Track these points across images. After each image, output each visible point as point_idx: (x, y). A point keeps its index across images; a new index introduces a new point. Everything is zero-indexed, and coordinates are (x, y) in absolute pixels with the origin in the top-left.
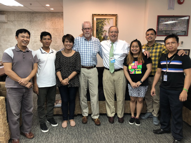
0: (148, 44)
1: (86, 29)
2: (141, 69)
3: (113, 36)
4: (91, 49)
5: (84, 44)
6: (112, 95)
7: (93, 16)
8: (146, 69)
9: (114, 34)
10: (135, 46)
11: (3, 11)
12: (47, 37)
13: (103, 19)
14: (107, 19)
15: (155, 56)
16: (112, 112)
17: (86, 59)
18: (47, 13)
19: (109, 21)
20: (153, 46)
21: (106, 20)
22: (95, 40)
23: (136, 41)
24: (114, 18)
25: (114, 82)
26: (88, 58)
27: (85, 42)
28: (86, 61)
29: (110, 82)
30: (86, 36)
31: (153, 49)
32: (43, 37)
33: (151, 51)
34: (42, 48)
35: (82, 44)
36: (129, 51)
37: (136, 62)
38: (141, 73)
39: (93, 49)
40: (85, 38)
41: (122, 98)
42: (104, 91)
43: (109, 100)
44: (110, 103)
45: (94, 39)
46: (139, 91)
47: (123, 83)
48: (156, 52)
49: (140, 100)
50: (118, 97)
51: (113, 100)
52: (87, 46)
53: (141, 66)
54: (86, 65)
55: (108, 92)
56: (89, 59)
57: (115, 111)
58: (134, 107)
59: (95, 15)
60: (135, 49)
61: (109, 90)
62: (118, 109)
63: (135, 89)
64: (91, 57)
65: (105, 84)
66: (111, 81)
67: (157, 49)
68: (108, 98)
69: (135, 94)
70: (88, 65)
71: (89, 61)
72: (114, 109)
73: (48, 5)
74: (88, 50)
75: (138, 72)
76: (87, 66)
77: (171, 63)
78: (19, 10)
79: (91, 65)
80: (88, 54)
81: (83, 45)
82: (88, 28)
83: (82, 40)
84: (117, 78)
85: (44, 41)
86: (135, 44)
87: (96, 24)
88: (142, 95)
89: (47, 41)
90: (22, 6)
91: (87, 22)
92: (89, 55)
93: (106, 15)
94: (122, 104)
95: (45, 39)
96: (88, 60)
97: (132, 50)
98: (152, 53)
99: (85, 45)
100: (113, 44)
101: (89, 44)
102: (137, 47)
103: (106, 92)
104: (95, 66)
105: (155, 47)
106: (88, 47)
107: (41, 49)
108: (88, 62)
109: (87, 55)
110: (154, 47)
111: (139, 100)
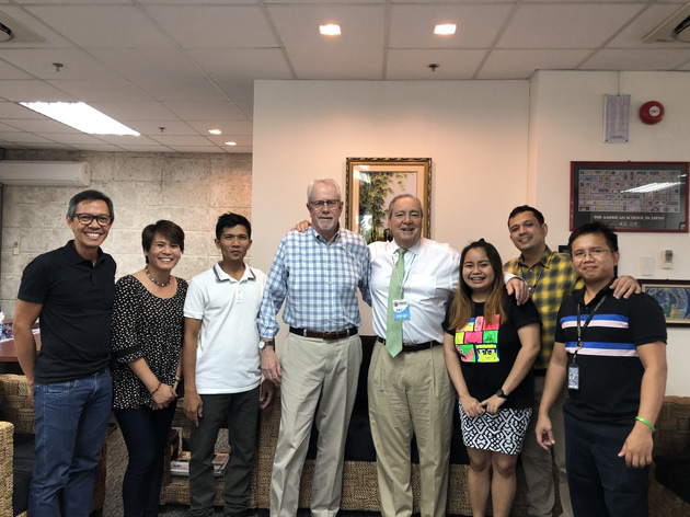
0: (522, 257)
1: (321, 203)
2: (495, 346)
3: (405, 226)
4: (336, 269)
5: (314, 254)
6: (401, 440)
7: (348, 164)
8: (518, 345)
9: (407, 220)
10: (476, 262)
11: (80, 151)
12: (238, 230)
13: (383, 173)
14: (395, 175)
15: (552, 301)
16: (399, 504)
17: (323, 306)
18: (218, 157)
19: (404, 180)
20: (541, 264)
21: (394, 178)
22: (350, 241)
23: (481, 244)
24: (421, 169)
25: (406, 391)
26: (327, 302)
27: (314, 247)
28: (323, 313)
29: (392, 389)
30: (320, 225)
31: (541, 275)
32: (225, 229)
33: (534, 282)
34: (221, 264)
35: (307, 255)
36: (457, 281)
37: (480, 319)
38: (497, 360)
39: (343, 269)
40: (316, 234)
41: (438, 452)
42: (372, 421)
43: (389, 458)
44: (394, 472)
45: (346, 238)
46: (496, 429)
47: (440, 398)
48: (552, 287)
49: (504, 464)
50: (422, 450)
51: (403, 460)
52: (322, 261)
53: (494, 335)
54: (322, 328)
55: (385, 429)
56: (330, 306)
57: (411, 505)
58: (484, 492)
59: (355, 160)
60: (476, 271)
61: (390, 421)
62: (425, 497)
63: (480, 421)
64: (337, 298)
65: (376, 397)
66: (395, 386)
67: (554, 273)
68: (387, 453)
69: (481, 437)
70: (327, 325)
71: (331, 313)
72: (408, 497)
73: (216, 132)
74: (326, 272)
75: (487, 355)
76: (326, 328)
77: (594, 323)
78: (128, 148)
79: (338, 328)
80: (327, 287)
81: (311, 258)
82: (329, 202)
83: (307, 241)
84: (417, 378)
85: (227, 242)
86: (477, 255)
87: (360, 188)
88: (506, 445)
89: (236, 244)
90: (137, 134)
91: (323, 181)
92: (330, 291)
93: (392, 161)
94: (439, 478)
95: (231, 236)
96: (327, 309)
97: (469, 278)
98: (538, 288)
99: (318, 258)
100: (403, 254)
101: (329, 255)
102: (485, 265)
103: (379, 429)
104: (354, 330)
105: (550, 267)
106: (326, 265)
107: (218, 268)
108: (327, 317)
109: (323, 291)
110: (546, 270)
111: (497, 465)
